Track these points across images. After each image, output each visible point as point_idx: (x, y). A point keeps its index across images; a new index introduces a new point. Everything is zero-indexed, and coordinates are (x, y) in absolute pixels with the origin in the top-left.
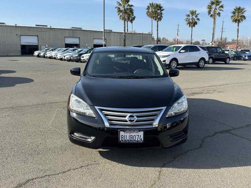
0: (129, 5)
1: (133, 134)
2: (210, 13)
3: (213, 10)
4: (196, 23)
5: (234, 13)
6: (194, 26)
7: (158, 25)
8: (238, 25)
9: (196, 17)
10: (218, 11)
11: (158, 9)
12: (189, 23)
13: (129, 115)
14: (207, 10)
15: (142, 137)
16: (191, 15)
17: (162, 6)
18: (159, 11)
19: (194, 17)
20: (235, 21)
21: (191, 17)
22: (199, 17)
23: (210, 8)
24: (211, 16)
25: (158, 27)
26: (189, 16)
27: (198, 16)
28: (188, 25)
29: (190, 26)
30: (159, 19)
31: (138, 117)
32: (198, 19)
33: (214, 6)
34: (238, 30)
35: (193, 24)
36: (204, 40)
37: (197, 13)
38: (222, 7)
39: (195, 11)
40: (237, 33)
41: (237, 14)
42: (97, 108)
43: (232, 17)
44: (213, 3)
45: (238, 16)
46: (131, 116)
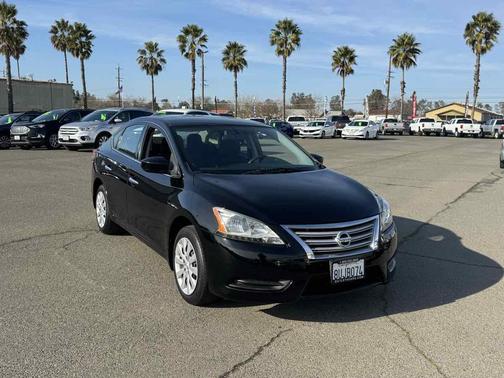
0: (15, 22)
1: (350, 266)
2: (184, 50)
3: (188, 45)
4: (159, 68)
5: (227, 53)
6: (156, 73)
7: (83, 66)
8: (236, 76)
9: (159, 55)
10: (197, 47)
11: (81, 35)
12: (146, 67)
13: (339, 233)
14: (178, 44)
15: (362, 269)
16: (148, 52)
17: (88, 28)
18: (83, 39)
19: (155, 56)
20: (230, 67)
21: (148, 55)
22: (164, 56)
23: (182, 40)
24: (187, 55)
25: (83, 70)
26: (143, 52)
27: (163, 54)
28: (145, 71)
29: (148, 72)
30: (84, 54)
31: (351, 235)
32: (163, 61)
33: (189, 38)
34: (236, 85)
35: (153, 68)
36: (166, 101)
37: (160, 48)
38: (204, 39)
39: (156, 45)
40: (234, 89)
41: (232, 55)
42: (286, 227)
43: (224, 60)
44: (187, 32)
45: (235, 59)
46: (343, 236)
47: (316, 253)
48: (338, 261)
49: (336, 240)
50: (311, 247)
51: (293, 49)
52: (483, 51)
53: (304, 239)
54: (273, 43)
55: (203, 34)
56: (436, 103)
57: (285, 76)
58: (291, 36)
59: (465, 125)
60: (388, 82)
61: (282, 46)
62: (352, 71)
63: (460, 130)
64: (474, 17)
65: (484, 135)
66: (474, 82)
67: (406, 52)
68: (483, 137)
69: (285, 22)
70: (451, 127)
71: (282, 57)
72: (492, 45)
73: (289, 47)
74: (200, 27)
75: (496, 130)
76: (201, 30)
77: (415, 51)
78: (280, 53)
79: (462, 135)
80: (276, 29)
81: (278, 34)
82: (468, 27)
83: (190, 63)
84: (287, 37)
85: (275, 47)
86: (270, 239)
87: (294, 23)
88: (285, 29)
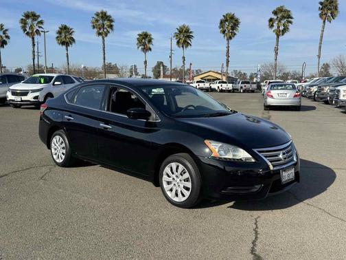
1: (289, 172)
2: (25, 30)
3: (28, 26)
4: (5, 42)
5: (60, 33)
6: (3, 46)
8: (67, 50)
9: (4, 33)
10: (36, 28)
13: (282, 152)
15: (294, 174)
20: (63, 43)
22: (8, 33)
23: (24, 22)
24: (28, 34)
31: (287, 153)
32: (7, 37)
33: (29, 21)
34: (67, 56)
37: (5, 28)
38: (41, 22)
39: (2, 25)
41: (63, 34)
42: (255, 150)
43: (57, 37)
44: (27, 16)
45: (65, 37)
46: (284, 154)
47: (274, 166)
48: (284, 170)
49: (281, 156)
50: (271, 162)
51: (109, 32)
52: (230, 38)
53: (266, 157)
54: (94, 27)
55: (40, 19)
56: (197, 71)
57: (104, 50)
58: (106, 23)
59: (223, 85)
60: (171, 57)
61: (100, 29)
62: (150, 49)
63: (220, 88)
64: (224, 16)
65: (234, 91)
66: (226, 57)
67: (184, 37)
68: (233, 92)
69: (102, 13)
70: (215, 86)
71: (101, 37)
72: (235, 34)
73: (105, 30)
74: (37, 14)
75: (241, 88)
76: (39, 16)
77: (190, 37)
78: (99, 34)
79: (222, 91)
80: (96, 17)
81: (97, 21)
82: (221, 22)
83: (31, 39)
84: (103, 23)
85: (96, 30)
86: (246, 159)
87: (108, 14)
88: (102, 17)
